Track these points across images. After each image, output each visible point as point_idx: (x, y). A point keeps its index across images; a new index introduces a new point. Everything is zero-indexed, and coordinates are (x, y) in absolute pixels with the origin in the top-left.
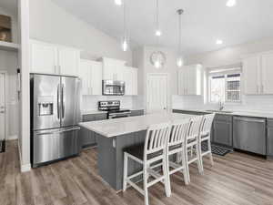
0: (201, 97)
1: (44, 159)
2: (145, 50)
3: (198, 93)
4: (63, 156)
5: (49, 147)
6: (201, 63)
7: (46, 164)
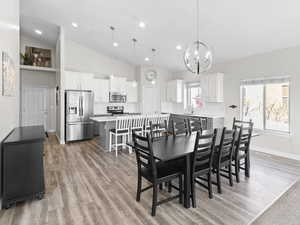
0: (182, 103)
1: (72, 139)
2: (142, 69)
3: (179, 100)
4: (80, 138)
5: (75, 132)
6: (181, 79)
7: (73, 142)
